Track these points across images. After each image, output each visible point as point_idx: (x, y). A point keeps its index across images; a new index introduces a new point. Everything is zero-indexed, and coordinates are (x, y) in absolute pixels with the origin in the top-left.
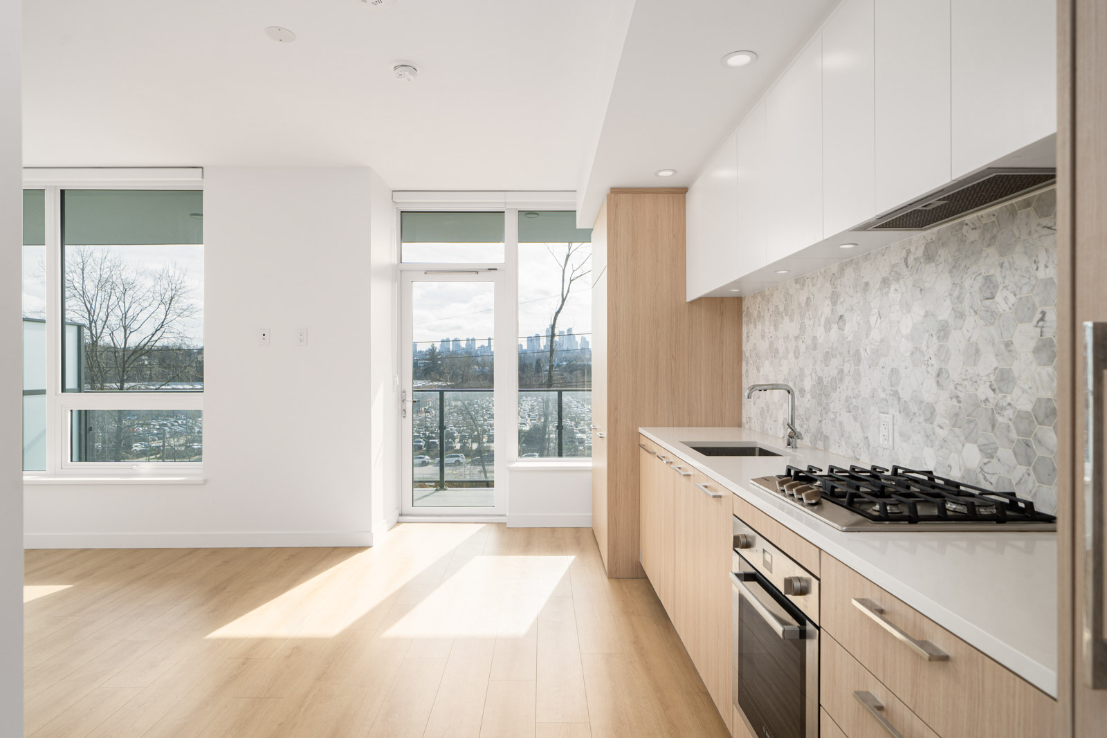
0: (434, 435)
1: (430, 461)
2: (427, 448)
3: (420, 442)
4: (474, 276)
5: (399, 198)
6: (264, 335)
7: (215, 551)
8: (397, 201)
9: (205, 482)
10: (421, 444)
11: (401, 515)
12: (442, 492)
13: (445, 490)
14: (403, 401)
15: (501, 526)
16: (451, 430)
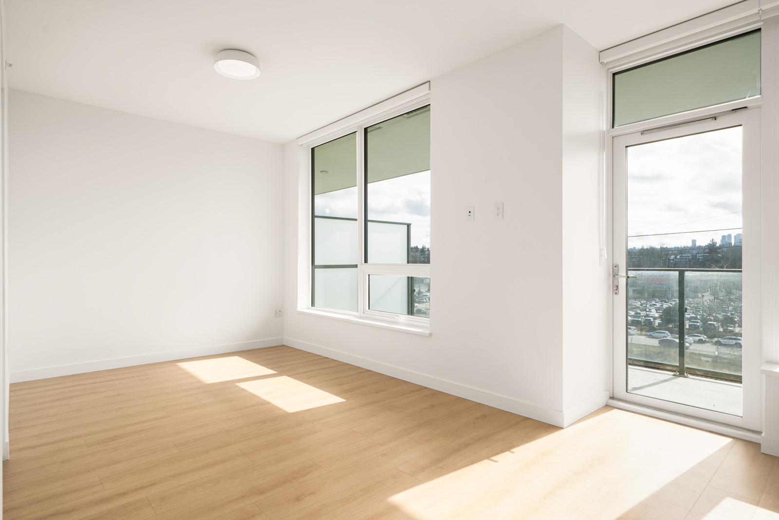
0: (712, 318)
1: (707, 340)
2: (703, 329)
3: (698, 322)
4: (712, 124)
5: (607, 58)
6: (470, 212)
7: (435, 394)
8: (605, 61)
9: (431, 335)
10: (698, 324)
11: (612, 398)
12: (681, 379)
13: (685, 377)
14: (614, 276)
15: (753, 446)
16: (732, 314)
